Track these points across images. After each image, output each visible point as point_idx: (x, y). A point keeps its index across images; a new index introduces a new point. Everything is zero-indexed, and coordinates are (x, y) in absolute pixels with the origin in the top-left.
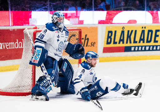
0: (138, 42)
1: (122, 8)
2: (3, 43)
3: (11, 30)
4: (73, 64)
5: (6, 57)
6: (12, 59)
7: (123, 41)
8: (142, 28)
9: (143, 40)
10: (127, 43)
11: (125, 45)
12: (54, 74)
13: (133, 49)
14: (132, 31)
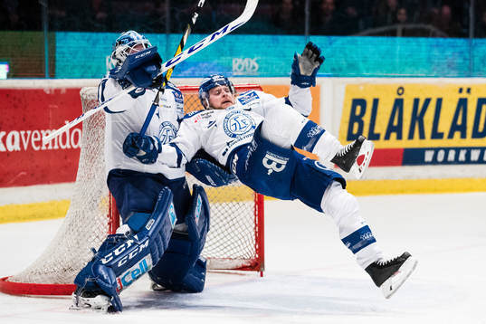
0: (446, 135)
1: (399, 28)
2: (23, 133)
3: (48, 92)
4: (241, 200)
5: (32, 175)
6: (49, 183)
7: (398, 130)
8: (461, 90)
9: (463, 129)
10: (411, 136)
11: (405, 143)
12: (150, 234)
13: (429, 156)
14: (428, 101)
